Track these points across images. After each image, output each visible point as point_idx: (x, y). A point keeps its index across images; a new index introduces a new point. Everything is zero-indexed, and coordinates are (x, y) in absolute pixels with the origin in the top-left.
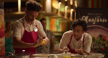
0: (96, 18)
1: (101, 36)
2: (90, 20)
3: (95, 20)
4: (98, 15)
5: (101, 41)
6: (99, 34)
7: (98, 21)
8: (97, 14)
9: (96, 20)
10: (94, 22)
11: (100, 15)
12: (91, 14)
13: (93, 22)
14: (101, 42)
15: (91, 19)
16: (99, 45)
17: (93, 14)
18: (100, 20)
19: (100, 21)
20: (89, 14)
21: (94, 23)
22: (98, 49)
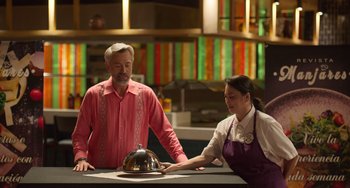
0: (317, 70)
1: (329, 114)
2: (300, 76)
3: (313, 74)
4: (324, 63)
5: (329, 126)
6: (324, 110)
7: (322, 76)
8: (320, 60)
9: (316, 74)
10: (311, 80)
11: (328, 63)
12: (304, 60)
13: (308, 80)
14: (328, 128)
15: (305, 74)
16: (324, 136)
17: (311, 61)
18: (327, 73)
19: (327, 78)
20: (299, 60)
21: (310, 83)
22: (322, 145)
